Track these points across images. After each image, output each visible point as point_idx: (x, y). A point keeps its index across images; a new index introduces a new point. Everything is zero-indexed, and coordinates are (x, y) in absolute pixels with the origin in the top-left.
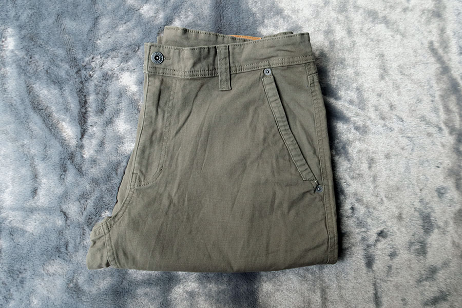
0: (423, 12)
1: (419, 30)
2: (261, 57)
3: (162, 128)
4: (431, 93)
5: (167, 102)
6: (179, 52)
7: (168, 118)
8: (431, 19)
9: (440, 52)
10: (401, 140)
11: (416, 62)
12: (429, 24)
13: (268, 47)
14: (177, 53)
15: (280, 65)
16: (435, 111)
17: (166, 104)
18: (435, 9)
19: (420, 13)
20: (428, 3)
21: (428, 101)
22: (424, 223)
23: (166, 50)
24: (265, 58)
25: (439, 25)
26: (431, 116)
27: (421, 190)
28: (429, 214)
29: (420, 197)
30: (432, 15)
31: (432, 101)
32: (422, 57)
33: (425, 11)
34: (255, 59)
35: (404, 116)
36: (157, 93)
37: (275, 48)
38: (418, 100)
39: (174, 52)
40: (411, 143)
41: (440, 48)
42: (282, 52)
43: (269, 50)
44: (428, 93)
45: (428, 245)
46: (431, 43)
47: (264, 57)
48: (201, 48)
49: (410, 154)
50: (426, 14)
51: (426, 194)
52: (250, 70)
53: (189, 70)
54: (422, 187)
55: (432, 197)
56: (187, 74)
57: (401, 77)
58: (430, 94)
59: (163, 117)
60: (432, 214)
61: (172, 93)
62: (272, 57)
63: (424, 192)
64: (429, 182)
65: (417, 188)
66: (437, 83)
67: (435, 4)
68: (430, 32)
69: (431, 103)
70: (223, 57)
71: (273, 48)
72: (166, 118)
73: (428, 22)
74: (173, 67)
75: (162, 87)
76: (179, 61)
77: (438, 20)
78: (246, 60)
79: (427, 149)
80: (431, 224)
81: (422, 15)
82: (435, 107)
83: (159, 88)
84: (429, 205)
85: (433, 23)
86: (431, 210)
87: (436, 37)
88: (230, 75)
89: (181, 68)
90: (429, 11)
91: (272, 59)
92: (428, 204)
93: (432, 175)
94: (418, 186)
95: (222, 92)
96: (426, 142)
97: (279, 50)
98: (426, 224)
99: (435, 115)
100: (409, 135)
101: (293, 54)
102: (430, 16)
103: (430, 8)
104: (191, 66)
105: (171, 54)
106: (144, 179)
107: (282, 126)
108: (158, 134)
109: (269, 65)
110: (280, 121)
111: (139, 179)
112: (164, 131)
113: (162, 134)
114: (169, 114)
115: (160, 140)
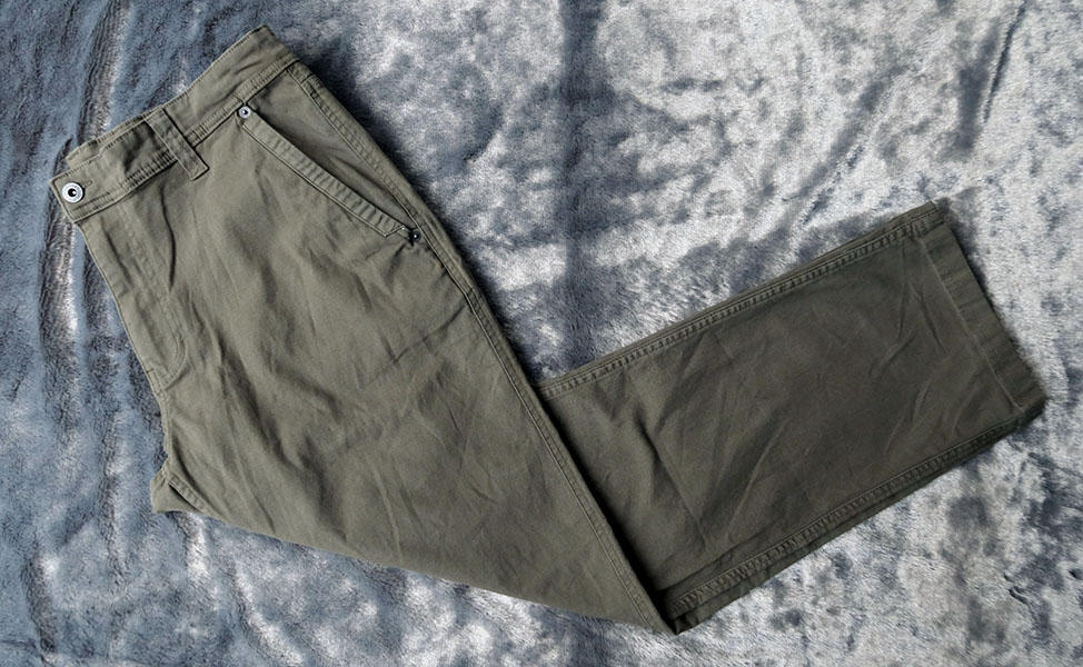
2: (222, 97)
3: (146, 286)
5: (127, 244)
7: (144, 265)
13: (220, 77)
14: (95, 168)
15: (253, 92)
17: (128, 248)
24: (228, 95)
34: (215, 105)
37: (232, 72)
39: (90, 169)
42: (244, 71)
43: (225, 80)
47: (224, 95)
52: (217, 124)
61: (127, 228)
62: (236, 87)
70: (164, 129)
71: (228, 74)
72: (141, 268)
74: (104, 190)
75: (106, 228)
76: (104, 176)
78: (203, 113)
83: (101, 232)
88: (194, 148)
89: (113, 183)
91: (237, 89)
95: (198, 181)
97: (238, 72)
101: (260, 65)
104: (123, 170)
105: (87, 173)
106: (167, 370)
107: (309, 174)
108: (145, 297)
109: (240, 100)
110: (303, 169)
111: (160, 374)
112: (150, 286)
113: (150, 294)
114: (143, 259)
115: (154, 303)
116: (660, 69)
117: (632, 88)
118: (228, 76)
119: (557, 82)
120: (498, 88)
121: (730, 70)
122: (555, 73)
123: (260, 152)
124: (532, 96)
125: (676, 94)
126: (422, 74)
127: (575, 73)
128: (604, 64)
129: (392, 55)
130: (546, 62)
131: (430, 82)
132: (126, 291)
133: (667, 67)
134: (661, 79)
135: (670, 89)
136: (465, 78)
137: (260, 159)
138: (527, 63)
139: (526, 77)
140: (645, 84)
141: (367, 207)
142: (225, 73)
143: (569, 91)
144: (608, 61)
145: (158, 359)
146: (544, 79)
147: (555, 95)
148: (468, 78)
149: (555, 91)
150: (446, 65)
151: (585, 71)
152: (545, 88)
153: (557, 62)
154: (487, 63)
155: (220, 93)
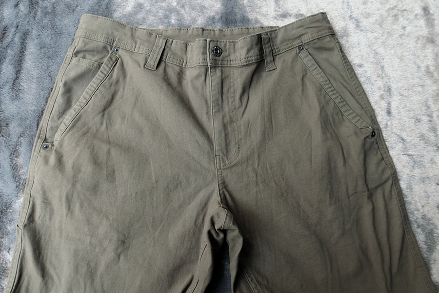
0: (418, 38)
1: (415, 55)
2: (294, 37)
3: (229, 113)
4: (428, 113)
5: (229, 88)
6: (234, 45)
7: (232, 103)
8: (426, 45)
9: (436, 75)
10: (401, 158)
11: (414, 85)
12: (425, 49)
13: (298, 28)
14: (232, 46)
15: (311, 40)
16: (433, 131)
17: (228, 91)
18: (429, 36)
19: (415, 40)
20: (422, 30)
21: (426, 121)
22: (427, 239)
23: (223, 44)
24: (297, 37)
25: (433, 50)
26: (429, 135)
27: (423, 207)
28: (432, 230)
29: (422, 213)
30: (427, 42)
31: (430, 121)
32: (419, 80)
33: (420, 38)
34: (289, 40)
35: (403, 135)
36: (220, 82)
37: (304, 27)
38: (417, 120)
39: (230, 45)
40: (412, 161)
41: (436, 72)
42: (310, 29)
43: (299, 30)
44: (426, 114)
45: (432, 262)
46: (428, 67)
48: (252, 36)
49: (412, 171)
50: (421, 40)
51: (428, 211)
52: (287, 50)
53: (244, 57)
54: (423, 204)
55: (434, 214)
56: (243, 60)
57: (400, 97)
58: (428, 115)
59: (228, 102)
60: (435, 230)
61: (232, 80)
62: (303, 34)
63: (426, 208)
64: (430, 199)
65: (419, 204)
66: (434, 104)
67: (429, 32)
68: (426, 56)
69: (429, 122)
70: (266, 42)
71: (302, 28)
72: (230, 103)
73: (424, 47)
74: (230, 58)
75: (223, 77)
76: (235, 52)
77: (432, 45)
78: (282, 42)
79: (427, 167)
80: (434, 241)
81: (417, 40)
82: (433, 127)
83: (220, 78)
84: (432, 222)
85: (428, 49)
86: (433, 227)
87: (431, 61)
88: (273, 57)
89: (237, 57)
90: (423, 37)
91: (303, 36)
92: (430, 220)
93: (433, 192)
94: (420, 202)
95: (269, 72)
96: (426, 160)
97: (307, 28)
98: (429, 241)
99: (433, 134)
100: (410, 153)
101: (319, 29)
102: (424, 42)
103: (424, 35)
104: (246, 53)
105: (227, 46)
106: (227, 159)
107: (328, 88)
108: (227, 118)
109: (302, 42)
110: (325, 85)
111: (223, 160)
112: (231, 114)
113: (230, 117)
114: (232, 99)
115: (231, 122)
116: (272, 8)
117: (259, 17)
118: (301, 28)
119: (220, 15)
120: (189, 18)
121: (308, 9)
122: (218, 11)
123: (305, 70)
124: (207, 22)
125: (281, 20)
126: (149, 12)
127: (229, 11)
128: (243, 6)
129: (133, 4)
130: (213, 6)
131: (153, 16)
132: (219, 111)
133: (276, 8)
134: (274, 13)
135: (278, 17)
136: (171, 14)
137: (305, 73)
138: (204, 7)
139: (203, 13)
140: (265, 16)
141: (352, 113)
142: (300, 27)
143: (226, 19)
144: (245, 5)
145: (225, 152)
146: (213, 14)
147: (218, 21)
148: (173, 14)
149: (219, 19)
150: (161, 8)
151: (234, 9)
152: (213, 18)
153: (219, 5)
154: (183, 6)
155: (294, 35)
